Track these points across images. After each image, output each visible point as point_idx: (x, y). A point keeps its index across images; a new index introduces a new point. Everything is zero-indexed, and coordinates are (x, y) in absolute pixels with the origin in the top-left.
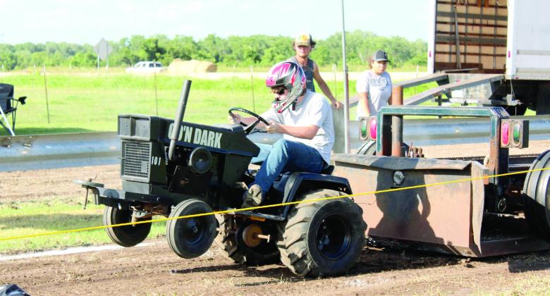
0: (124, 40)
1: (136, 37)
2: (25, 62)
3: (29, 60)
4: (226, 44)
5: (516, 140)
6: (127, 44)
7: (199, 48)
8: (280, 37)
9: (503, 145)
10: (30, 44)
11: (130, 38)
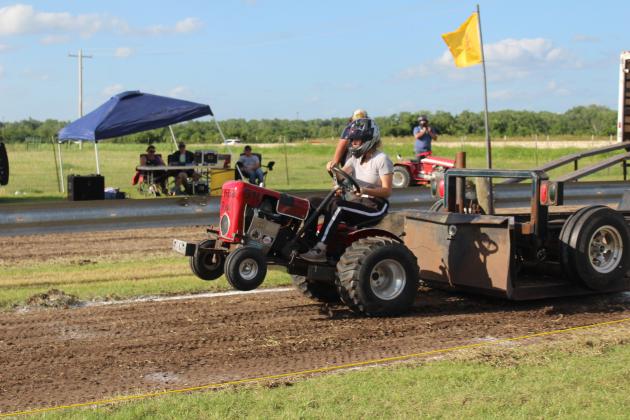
0: (394, 116)
1: (403, 114)
2: (314, 135)
3: (317, 133)
4: (478, 118)
5: (552, 198)
6: (396, 119)
7: (456, 122)
8: (525, 112)
9: (542, 203)
10: (318, 120)
11: (398, 114)
